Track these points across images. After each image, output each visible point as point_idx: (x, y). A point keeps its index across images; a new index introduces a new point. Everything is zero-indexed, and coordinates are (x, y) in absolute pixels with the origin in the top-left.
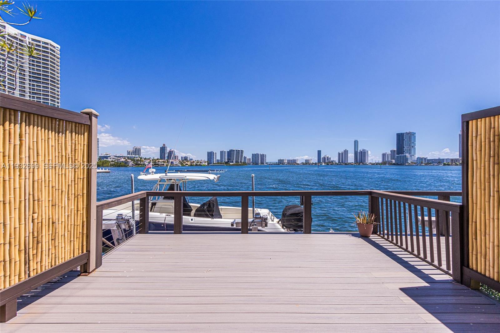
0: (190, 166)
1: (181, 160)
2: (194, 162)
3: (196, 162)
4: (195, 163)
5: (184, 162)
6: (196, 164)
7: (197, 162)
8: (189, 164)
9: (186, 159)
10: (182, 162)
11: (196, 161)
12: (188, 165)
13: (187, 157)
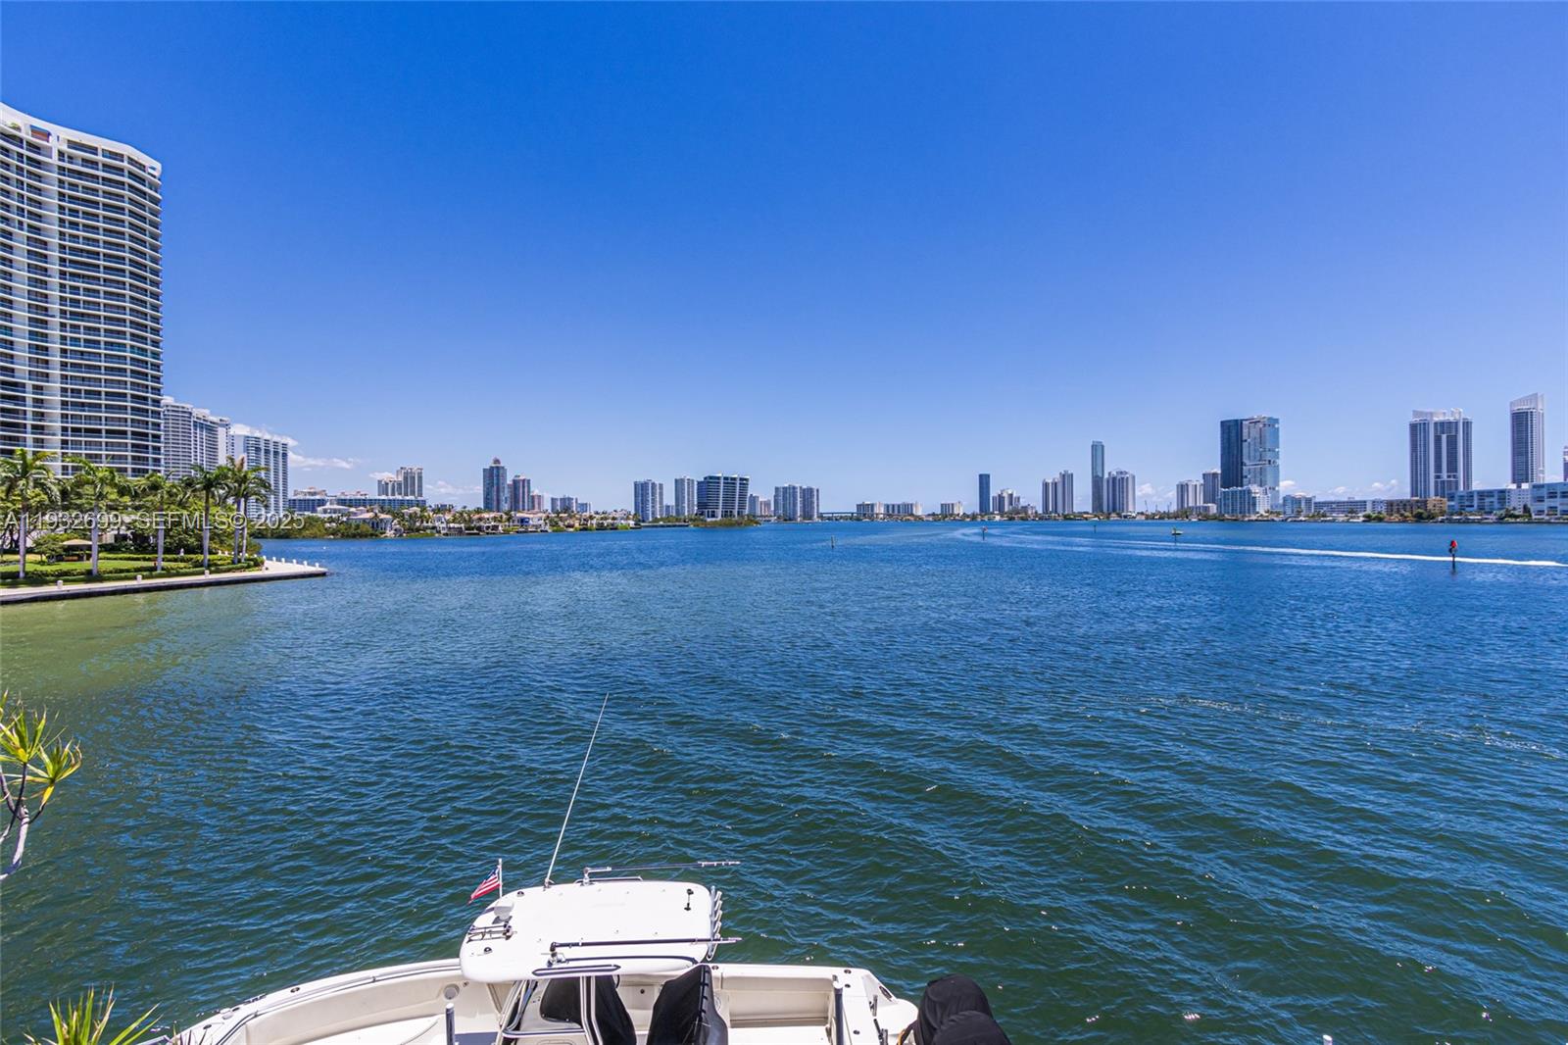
0: (581, 530)
1: (550, 511)
2: (591, 518)
3: (597, 516)
4: (594, 522)
5: (561, 519)
6: (598, 524)
7: (602, 519)
8: (577, 525)
9: (566, 506)
10: (556, 519)
11: (597, 513)
12: (572, 526)
13: (570, 499)
